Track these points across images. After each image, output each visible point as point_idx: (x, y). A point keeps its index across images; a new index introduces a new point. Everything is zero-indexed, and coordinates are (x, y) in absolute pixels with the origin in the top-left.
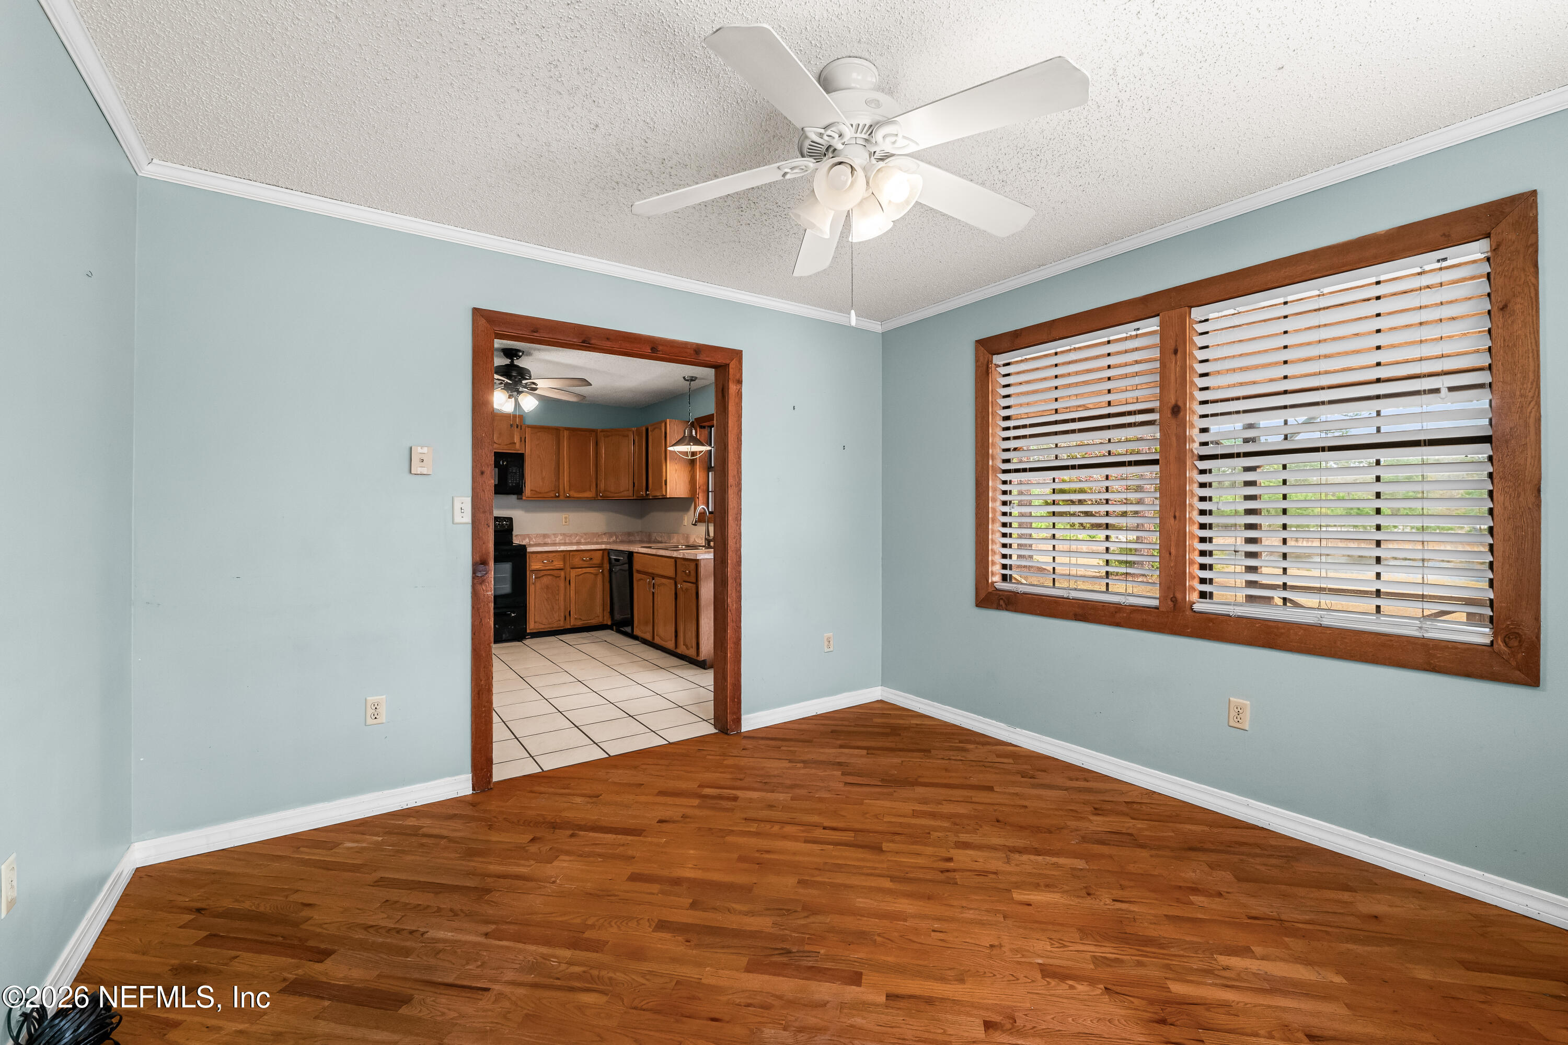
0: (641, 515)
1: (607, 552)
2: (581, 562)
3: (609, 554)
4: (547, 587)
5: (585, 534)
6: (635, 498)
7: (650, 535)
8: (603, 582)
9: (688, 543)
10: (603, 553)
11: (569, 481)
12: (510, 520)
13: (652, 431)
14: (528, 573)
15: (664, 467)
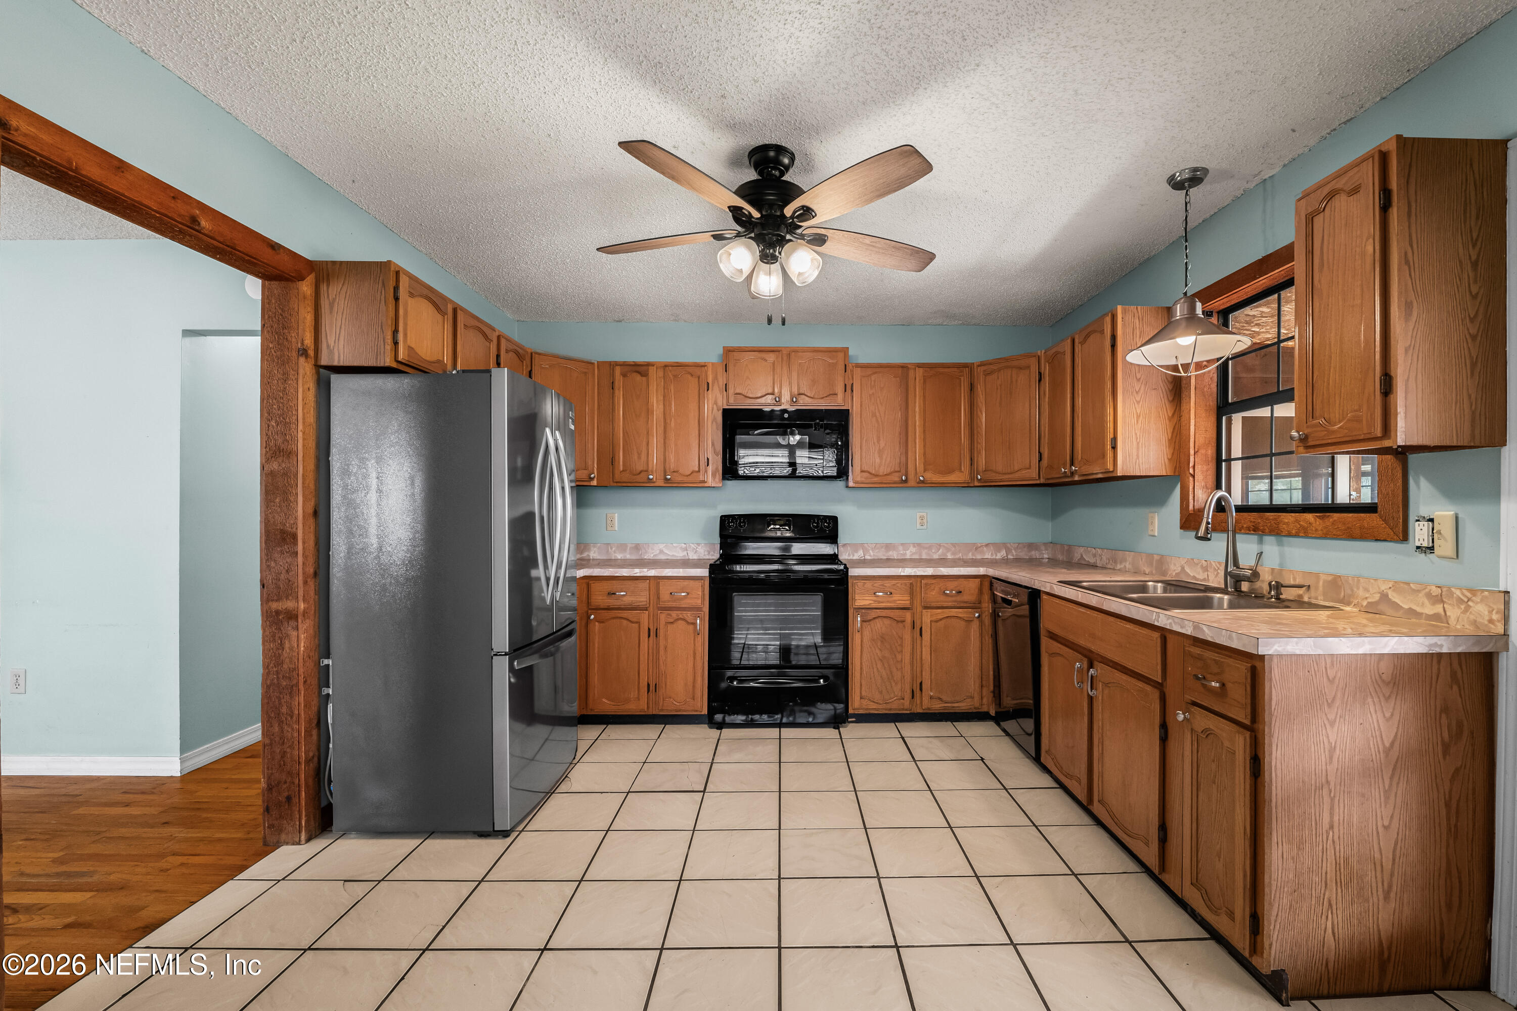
0: (1056, 513)
1: (991, 581)
2: (943, 598)
3: (991, 584)
4: (883, 638)
5: (954, 545)
6: (1042, 481)
7: (1069, 550)
8: (981, 635)
9: (1164, 573)
10: (981, 584)
11: (924, 454)
12: (834, 519)
13: (1082, 343)
14: (851, 612)
15: (1110, 411)
